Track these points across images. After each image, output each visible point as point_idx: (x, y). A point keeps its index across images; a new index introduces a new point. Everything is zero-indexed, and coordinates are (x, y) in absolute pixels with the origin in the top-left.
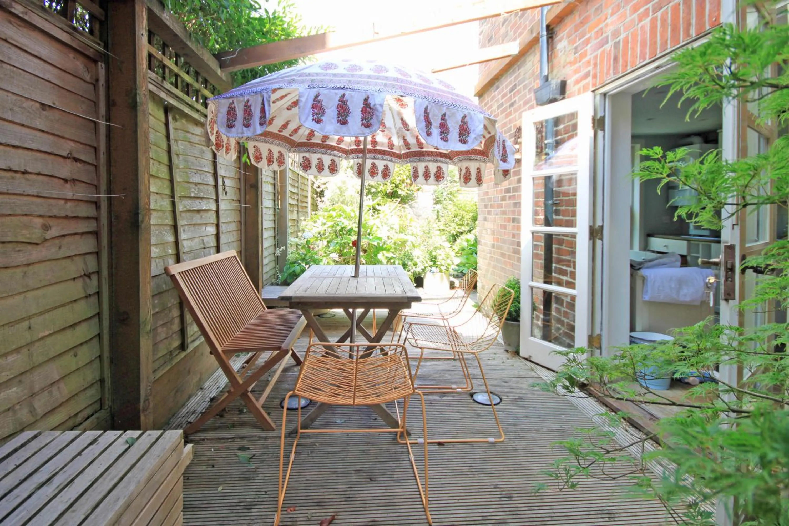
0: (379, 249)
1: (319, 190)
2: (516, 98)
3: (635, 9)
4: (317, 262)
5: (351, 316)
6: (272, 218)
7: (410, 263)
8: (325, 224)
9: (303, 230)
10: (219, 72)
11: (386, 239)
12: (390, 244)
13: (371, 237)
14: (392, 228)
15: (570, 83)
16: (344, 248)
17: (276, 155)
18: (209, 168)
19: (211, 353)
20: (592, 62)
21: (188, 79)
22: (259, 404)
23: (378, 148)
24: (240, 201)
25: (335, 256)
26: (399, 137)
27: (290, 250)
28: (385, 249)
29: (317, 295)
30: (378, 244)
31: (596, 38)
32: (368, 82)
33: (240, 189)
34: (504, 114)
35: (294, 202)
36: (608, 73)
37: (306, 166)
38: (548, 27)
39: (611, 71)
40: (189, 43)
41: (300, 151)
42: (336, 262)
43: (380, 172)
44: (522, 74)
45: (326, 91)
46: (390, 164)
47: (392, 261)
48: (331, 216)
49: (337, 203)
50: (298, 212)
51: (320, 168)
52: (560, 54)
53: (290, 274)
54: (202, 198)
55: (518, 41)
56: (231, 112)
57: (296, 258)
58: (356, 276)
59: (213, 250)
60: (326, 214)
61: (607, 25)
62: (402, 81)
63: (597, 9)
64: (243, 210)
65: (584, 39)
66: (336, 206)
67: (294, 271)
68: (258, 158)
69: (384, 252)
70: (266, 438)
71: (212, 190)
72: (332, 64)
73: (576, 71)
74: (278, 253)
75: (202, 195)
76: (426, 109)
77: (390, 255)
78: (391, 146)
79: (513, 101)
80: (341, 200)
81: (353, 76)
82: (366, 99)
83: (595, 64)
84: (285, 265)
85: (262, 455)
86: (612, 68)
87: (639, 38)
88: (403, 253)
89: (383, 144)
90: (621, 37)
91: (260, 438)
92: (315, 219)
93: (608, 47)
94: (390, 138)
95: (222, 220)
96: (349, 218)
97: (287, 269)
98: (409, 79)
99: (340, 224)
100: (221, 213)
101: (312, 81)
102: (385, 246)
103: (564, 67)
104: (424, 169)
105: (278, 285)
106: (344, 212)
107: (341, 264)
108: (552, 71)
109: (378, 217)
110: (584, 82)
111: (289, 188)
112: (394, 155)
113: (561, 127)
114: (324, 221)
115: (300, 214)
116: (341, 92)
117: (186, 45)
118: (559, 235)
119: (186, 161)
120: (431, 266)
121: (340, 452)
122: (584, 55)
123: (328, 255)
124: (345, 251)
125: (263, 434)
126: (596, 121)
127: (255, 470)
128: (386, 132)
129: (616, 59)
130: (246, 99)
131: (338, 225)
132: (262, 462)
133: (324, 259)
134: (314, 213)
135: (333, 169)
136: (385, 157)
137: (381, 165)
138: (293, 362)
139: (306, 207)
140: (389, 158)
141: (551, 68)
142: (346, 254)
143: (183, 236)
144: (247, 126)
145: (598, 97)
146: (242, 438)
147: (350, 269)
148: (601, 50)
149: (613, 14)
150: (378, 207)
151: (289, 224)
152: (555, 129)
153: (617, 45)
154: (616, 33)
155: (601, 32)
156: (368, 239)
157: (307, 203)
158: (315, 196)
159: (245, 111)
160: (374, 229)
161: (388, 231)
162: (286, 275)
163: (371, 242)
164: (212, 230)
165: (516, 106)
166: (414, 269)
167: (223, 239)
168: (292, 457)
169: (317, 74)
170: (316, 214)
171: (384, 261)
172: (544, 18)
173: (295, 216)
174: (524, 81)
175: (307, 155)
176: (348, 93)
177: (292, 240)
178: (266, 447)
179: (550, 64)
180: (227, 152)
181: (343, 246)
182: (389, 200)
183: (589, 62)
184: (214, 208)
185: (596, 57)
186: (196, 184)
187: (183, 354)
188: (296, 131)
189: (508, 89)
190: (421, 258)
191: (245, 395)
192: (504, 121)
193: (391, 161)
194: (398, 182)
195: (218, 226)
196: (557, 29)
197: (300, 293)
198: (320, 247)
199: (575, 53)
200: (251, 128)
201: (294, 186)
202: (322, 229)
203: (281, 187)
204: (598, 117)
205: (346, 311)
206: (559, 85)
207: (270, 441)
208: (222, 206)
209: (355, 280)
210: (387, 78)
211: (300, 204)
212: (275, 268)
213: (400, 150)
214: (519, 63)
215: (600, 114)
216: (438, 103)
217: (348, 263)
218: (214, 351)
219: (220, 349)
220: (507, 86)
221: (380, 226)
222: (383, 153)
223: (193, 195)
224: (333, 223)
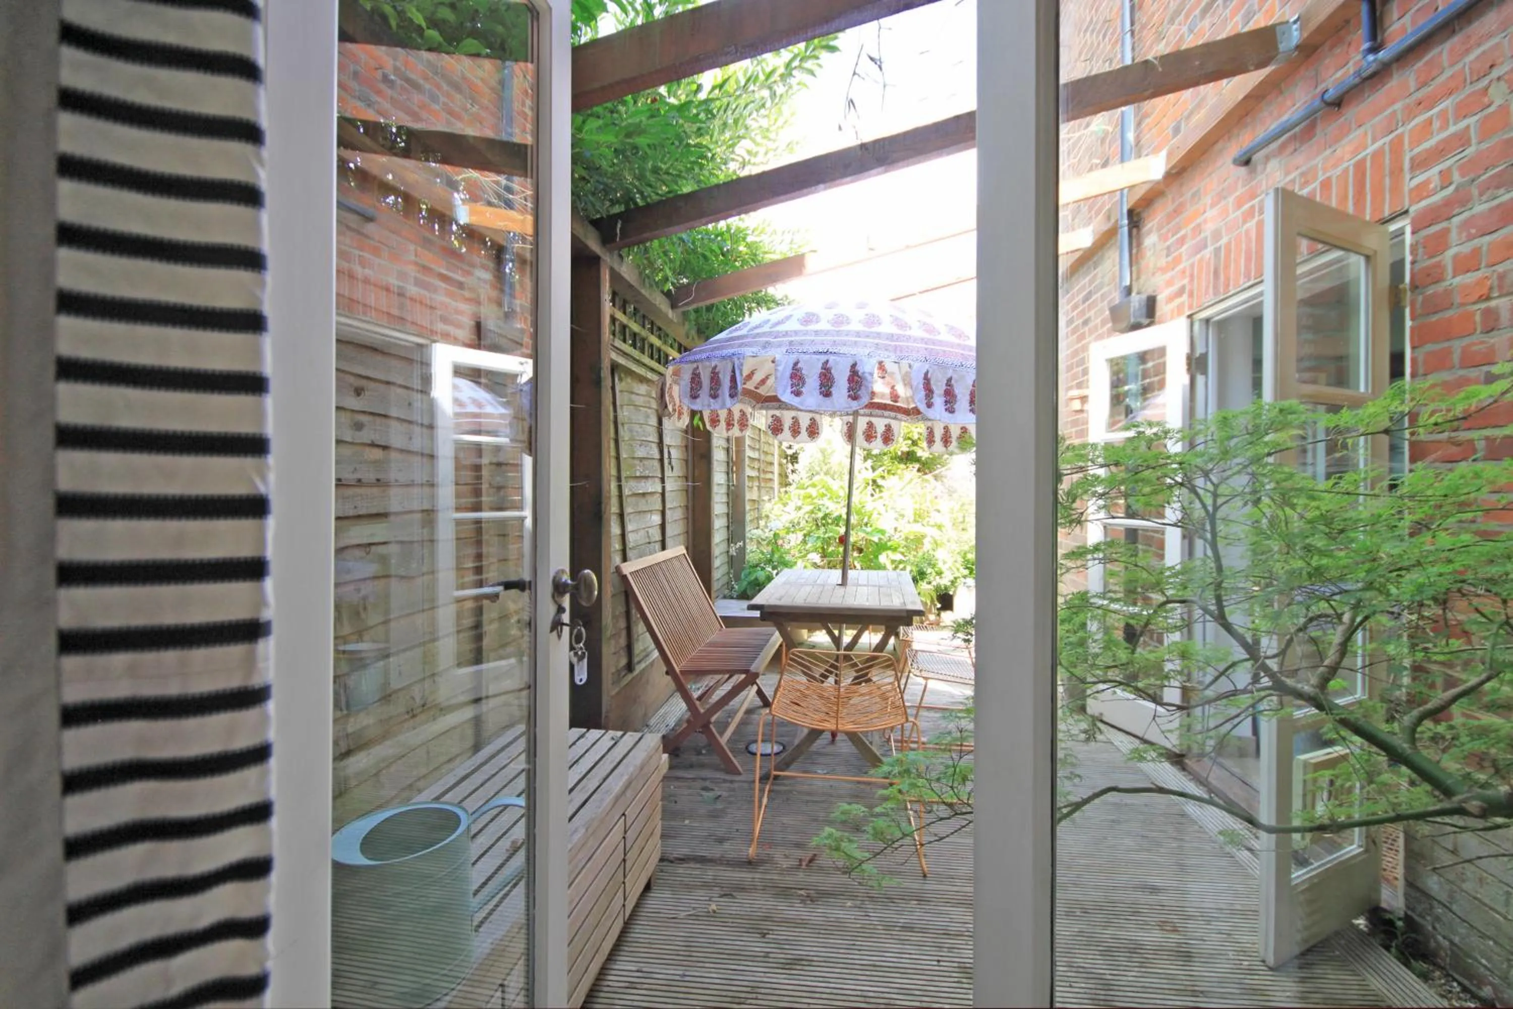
0: (881, 547)
1: (790, 452)
2: (1092, 313)
3: (1239, 204)
4: (787, 565)
5: (837, 641)
6: (725, 499)
7: (929, 570)
8: (800, 508)
9: (767, 517)
10: (671, 314)
11: (892, 532)
12: (897, 539)
13: (869, 529)
14: (903, 516)
15: (1161, 298)
16: (829, 545)
17: (737, 415)
18: (654, 438)
19: (667, 673)
20: (1188, 273)
21: (635, 327)
22: (724, 740)
23: (876, 400)
24: (686, 478)
25: (816, 557)
26: (905, 385)
27: (751, 547)
28: (890, 548)
29: (794, 604)
30: (880, 539)
31: (1193, 238)
32: (856, 342)
33: (686, 461)
34: (1075, 336)
35: (754, 474)
36: (1207, 293)
37: (776, 428)
38: (1130, 212)
39: (1211, 290)
40: (643, 291)
41: (767, 408)
42: (815, 566)
43: (879, 435)
44: (1100, 275)
45: (807, 357)
46: (894, 424)
47: (901, 566)
48: (810, 497)
49: (818, 473)
50: (759, 487)
51: (795, 431)
52: (1149, 254)
53: (750, 583)
54: (647, 477)
55: (1091, 228)
56: (696, 378)
57: (760, 559)
58: (844, 583)
59: (658, 546)
60: (802, 492)
61: (1205, 221)
62: (898, 338)
63: (1194, 195)
64: (690, 490)
65: (1179, 235)
66: (816, 479)
67: (756, 579)
68: (715, 421)
69: (889, 552)
70: (732, 782)
71: (657, 464)
72: (814, 315)
73: (1169, 283)
74: (733, 552)
75: (647, 473)
76: (926, 374)
77: (898, 557)
78: (895, 397)
79: (1087, 316)
80: (825, 468)
81: (838, 333)
82: (854, 366)
83: (1192, 276)
84: (743, 569)
85: (730, 796)
86: (1211, 285)
87: (1244, 246)
88: (920, 554)
89: (883, 396)
90: (1224, 241)
91: (725, 781)
92: (785, 500)
93: (1208, 253)
94: (893, 387)
95: (668, 505)
96: (834, 498)
97: (746, 576)
98: (908, 333)
99: (823, 509)
100: (667, 495)
101: (791, 343)
102: (889, 544)
103: (1153, 274)
104: (942, 431)
105: (732, 598)
106: (828, 489)
107: (823, 567)
108: (1138, 278)
109: (881, 498)
110: (1178, 301)
111: (749, 453)
112: (899, 410)
113: (1150, 364)
114: (799, 503)
115: (763, 491)
116: (824, 358)
117: (640, 293)
118: (1147, 530)
119: (631, 431)
120: (965, 577)
121: (823, 802)
122: (1177, 261)
123: (805, 556)
124: (830, 549)
125: (728, 777)
126: (1194, 362)
127: (723, 811)
128: (888, 378)
129: (1216, 273)
130: (713, 365)
131: (819, 510)
132: (730, 803)
133: (800, 562)
134: (783, 490)
135: (813, 431)
136: (886, 413)
137: (880, 424)
138: (758, 702)
139: (771, 480)
140: (893, 414)
141: (1136, 274)
142: (831, 555)
143: (630, 527)
144: (714, 396)
145: (1197, 327)
146: (704, 779)
147: (836, 574)
148: (1199, 256)
149: (1213, 205)
150: (880, 482)
151: (748, 507)
152: (1141, 367)
153: (1217, 251)
154: (1217, 235)
155: (1198, 230)
156: (864, 531)
157: (772, 473)
158: (785, 461)
159: (712, 379)
160: (874, 516)
161: (896, 519)
162: (745, 583)
163: (869, 537)
164: (656, 519)
165: (1091, 325)
166: (936, 581)
167: (669, 532)
168: (765, 800)
169: (796, 333)
170: (786, 492)
171: (890, 566)
172: (1125, 199)
173: (755, 496)
174: (1101, 288)
175: (777, 413)
176: (832, 358)
177: (752, 532)
178: (734, 790)
179: (1134, 268)
180: (679, 418)
181: (827, 542)
182: (902, 466)
183: (1184, 272)
184: (660, 490)
185: (1192, 265)
186: (641, 459)
187: (630, 677)
188: (763, 382)
189: (1081, 296)
190: (950, 563)
191: (706, 727)
192: (1076, 347)
193: (895, 418)
194: (916, 437)
195: (663, 513)
196: (1144, 215)
197: (773, 601)
198: (792, 544)
199: (1167, 256)
200: (719, 400)
201: (753, 449)
202: (794, 516)
203: (738, 452)
204: (1197, 355)
205: (830, 633)
206: (1144, 303)
207: (736, 785)
208: (668, 487)
209: (842, 589)
210: (878, 335)
211: (762, 476)
212: (728, 573)
213: (908, 403)
214: (1095, 259)
215: (1199, 351)
216: (942, 366)
217: (834, 567)
218: (670, 671)
219: (677, 670)
220: (1079, 292)
221: (882, 510)
222: (884, 407)
223: (638, 474)
224: (811, 507)
